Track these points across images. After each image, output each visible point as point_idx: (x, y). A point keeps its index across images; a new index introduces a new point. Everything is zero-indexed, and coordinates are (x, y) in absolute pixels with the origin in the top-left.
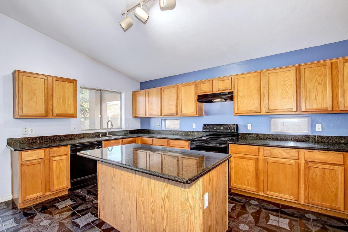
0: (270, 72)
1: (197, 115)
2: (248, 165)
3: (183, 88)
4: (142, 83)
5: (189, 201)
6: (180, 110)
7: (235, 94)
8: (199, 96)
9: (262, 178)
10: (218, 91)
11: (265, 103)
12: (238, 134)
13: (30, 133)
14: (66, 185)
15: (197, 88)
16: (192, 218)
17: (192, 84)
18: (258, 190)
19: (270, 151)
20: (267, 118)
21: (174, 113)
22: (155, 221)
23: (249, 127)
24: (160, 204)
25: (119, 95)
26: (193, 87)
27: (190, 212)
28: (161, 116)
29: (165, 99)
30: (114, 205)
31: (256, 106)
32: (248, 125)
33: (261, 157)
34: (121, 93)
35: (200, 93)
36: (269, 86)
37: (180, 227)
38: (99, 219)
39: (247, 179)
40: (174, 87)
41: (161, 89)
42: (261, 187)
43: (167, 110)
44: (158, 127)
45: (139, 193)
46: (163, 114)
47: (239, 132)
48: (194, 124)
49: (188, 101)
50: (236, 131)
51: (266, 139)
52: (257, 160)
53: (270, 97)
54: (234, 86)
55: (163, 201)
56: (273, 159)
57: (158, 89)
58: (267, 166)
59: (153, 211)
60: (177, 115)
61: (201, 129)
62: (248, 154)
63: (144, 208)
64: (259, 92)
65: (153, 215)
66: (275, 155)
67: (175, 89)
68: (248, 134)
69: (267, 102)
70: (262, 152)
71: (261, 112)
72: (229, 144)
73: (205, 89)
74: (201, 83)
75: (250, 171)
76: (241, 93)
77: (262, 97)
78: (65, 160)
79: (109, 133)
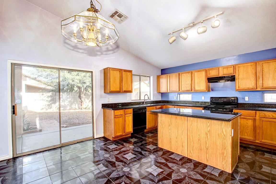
0: (264, 62)
1: (207, 91)
2: (247, 123)
3: (196, 73)
4: (162, 70)
5: (223, 133)
6: (194, 87)
7: (236, 77)
8: (208, 78)
9: (258, 131)
10: (223, 75)
11: (260, 83)
12: (238, 103)
13: (110, 101)
14: (131, 130)
15: (207, 73)
16: (225, 141)
17: (203, 70)
18: (255, 139)
19: (264, 114)
20: (261, 92)
21: (189, 89)
22: (200, 145)
23: (247, 99)
24: (204, 136)
25: (149, 78)
26: (204, 73)
27: (224, 138)
28: (179, 92)
29: (182, 80)
30: (171, 139)
31: (253, 85)
32: (246, 97)
33: (257, 118)
34: (150, 77)
35: (209, 76)
36: (263, 72)
37: (217, 146)
38: (159, 147)
39: (246, 132)
40: (189, 72)
41: (179, 74)
42: (257, 137)
43: (184, 87)
44: (175, 99)
45: (189, 131)
46: (180, 90)
47: (238, 102)
48: (202, 97)
49: (200, 82)
50: (236, 101)
51: (260, 107)
52: (254, 120)
53: (263, 79)
54: (236, 72)
55: (206, 134)
56: (267, 119)
57: (177, 74)
58: (262, 123)
59: (199, 140)
60: (191, 91)
61: (209, 100)
62: (247, 116)
63: (193, 138)
64: (256, 76)
65: (199, 142)
66: (268, 116)
67: (190, 74)
68: (246, 104)
69: (261, 82)
70: (258, 114)
71: (256, 89)
72: (233, 109)
73: (213, 74)
74: (211, 70)
75: (249, 127)
76: (241, 76)
77: (257, 79)
78: (131, 116)
79: (145, 102)
